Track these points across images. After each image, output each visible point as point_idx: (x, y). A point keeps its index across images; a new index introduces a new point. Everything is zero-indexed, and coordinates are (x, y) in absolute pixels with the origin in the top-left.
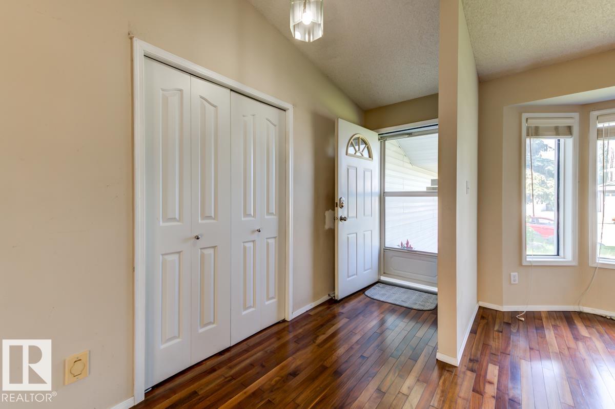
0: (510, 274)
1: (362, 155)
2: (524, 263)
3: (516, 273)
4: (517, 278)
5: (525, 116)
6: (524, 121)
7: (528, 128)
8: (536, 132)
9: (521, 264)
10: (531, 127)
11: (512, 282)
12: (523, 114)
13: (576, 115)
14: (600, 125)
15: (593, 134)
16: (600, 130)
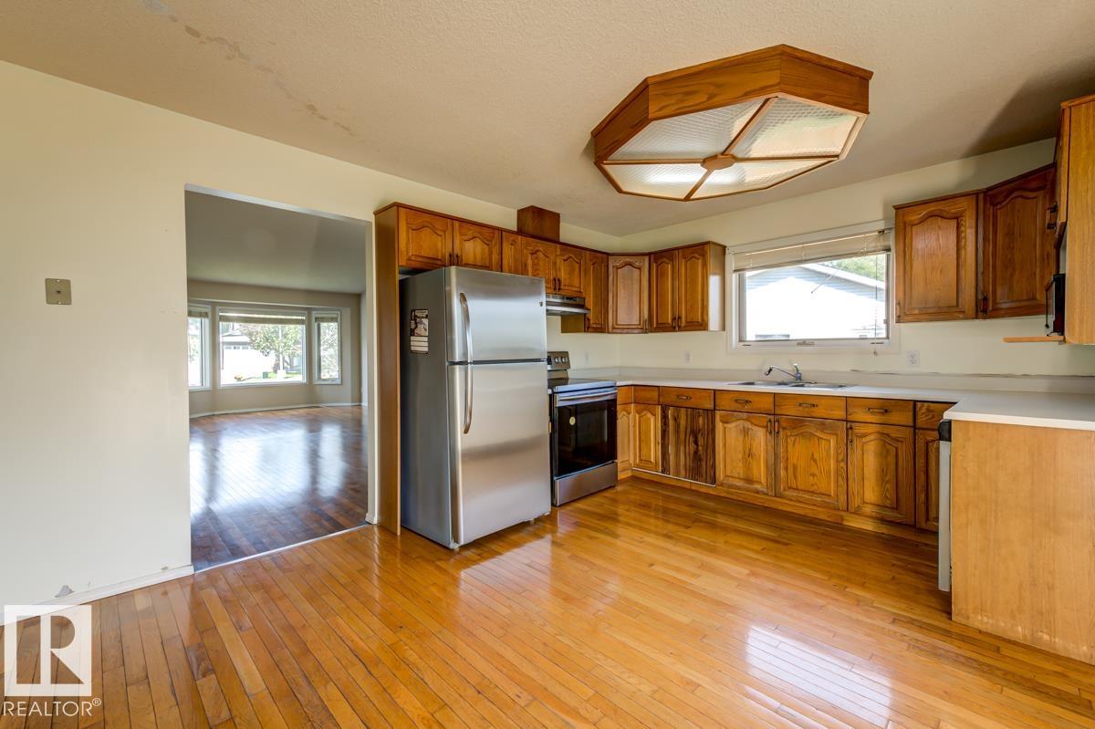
14: (221, 314)
15: (218, 318)
16: (221, 316)
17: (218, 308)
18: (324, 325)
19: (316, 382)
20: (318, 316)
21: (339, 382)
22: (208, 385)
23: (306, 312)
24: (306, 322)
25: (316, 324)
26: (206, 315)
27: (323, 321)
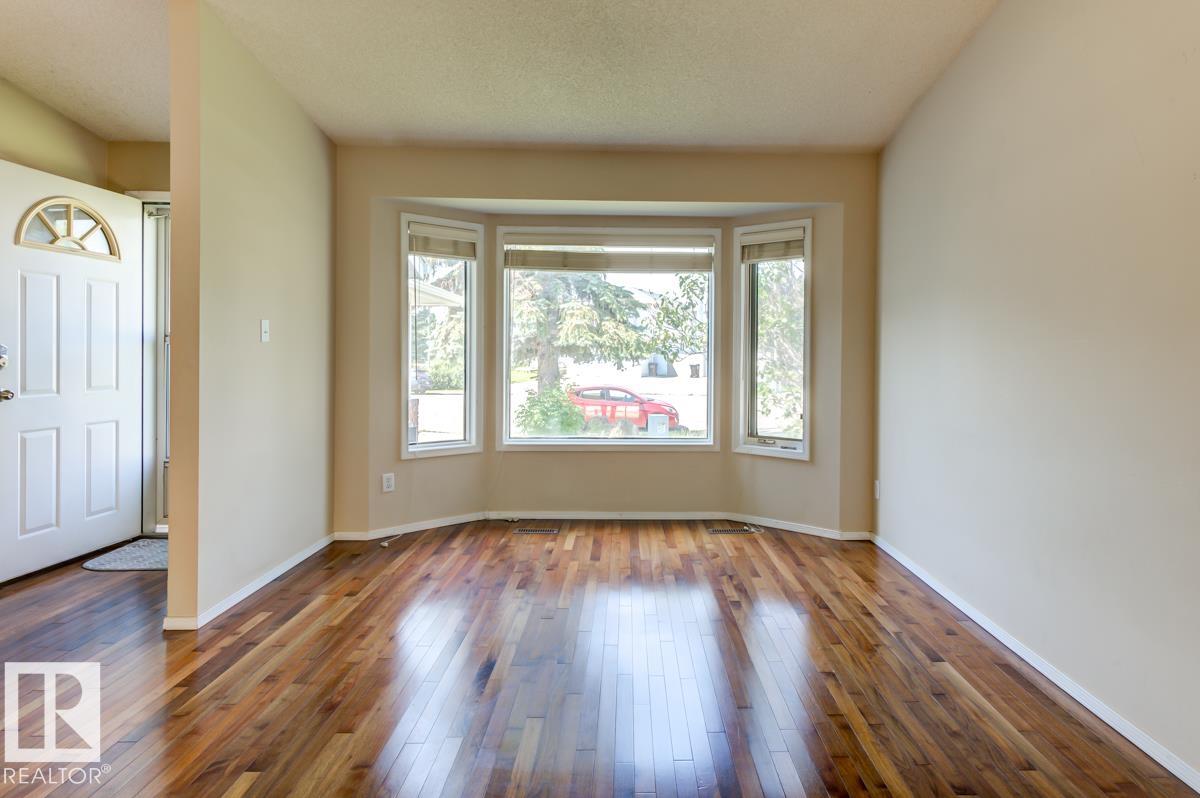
0: (382, 478)
1: (83, 249)
2: (404, 456)
3: (392, 474)
4: (393, 482)
5: (405, 217)
6: (404, 225)
7: (411, 238)
8: (424, 246)
9: (398, 458)
10: (416, 237)
11: (385, 489)
12: (403, 214)
13: (480, 228)
14: (507, 247)
15: (500, 259)
16: (507, 254)
17: (501, 230)
18: (767, 268)
19: (743, 446)
20: (749, 240)
21: (801, 452)
22: (474, 442)
23: (717, 232)
24: (717, 264)
25: (744, 268)
26: (471, 250)
27: (760, 256)
